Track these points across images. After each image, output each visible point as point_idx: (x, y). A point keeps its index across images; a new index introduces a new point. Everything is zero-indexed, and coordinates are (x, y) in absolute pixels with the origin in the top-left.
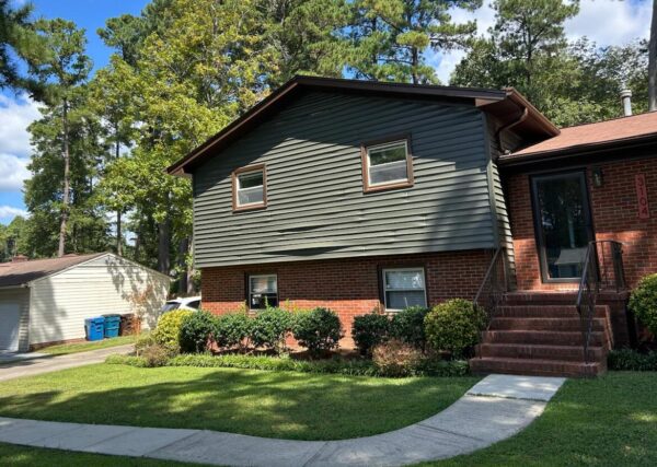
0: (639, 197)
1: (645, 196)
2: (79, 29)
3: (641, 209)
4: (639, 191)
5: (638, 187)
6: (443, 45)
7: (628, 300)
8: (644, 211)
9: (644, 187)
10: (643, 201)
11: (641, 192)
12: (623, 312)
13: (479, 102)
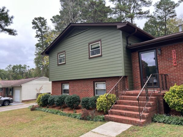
0: (173, 58)
1: (175, 58)
2: (45, 19)
3: (174, 62)
4: (173, 56)
5: (173, 55)
6: (140, 18)
7: (163, 96)
8: (175, 63)
9: (175, 55)
10: (175, 60)
11: (174, 56)
12: (162, 99)
13: (119, 27)
